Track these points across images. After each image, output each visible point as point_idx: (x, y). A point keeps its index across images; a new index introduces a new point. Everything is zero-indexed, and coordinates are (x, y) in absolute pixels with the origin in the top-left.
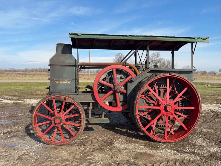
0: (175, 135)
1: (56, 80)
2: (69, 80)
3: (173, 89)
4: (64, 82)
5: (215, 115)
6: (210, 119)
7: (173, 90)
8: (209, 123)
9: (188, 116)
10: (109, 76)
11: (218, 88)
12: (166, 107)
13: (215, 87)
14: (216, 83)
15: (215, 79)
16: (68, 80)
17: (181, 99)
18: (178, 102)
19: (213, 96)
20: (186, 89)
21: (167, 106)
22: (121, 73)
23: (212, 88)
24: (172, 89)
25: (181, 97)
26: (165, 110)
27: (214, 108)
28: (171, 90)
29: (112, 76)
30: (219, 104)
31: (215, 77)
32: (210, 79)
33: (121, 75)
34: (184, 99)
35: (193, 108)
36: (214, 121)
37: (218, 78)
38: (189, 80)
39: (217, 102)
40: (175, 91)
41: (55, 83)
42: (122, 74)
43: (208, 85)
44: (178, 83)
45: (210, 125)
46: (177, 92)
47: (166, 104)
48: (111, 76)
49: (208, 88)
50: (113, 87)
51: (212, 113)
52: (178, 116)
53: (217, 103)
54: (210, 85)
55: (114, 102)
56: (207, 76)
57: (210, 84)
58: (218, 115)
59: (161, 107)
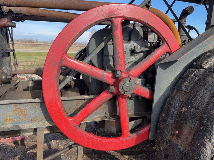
10: (97, 46)
29: (106, 46)
48: (103, 44)
50: (111, 81)
55: (112, 122)
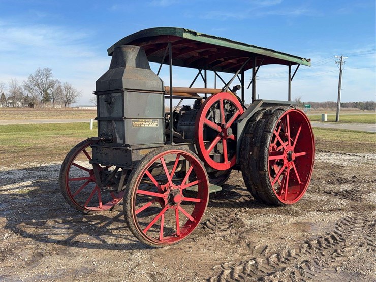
1: (134, 121)
2: (154, 119)
4: (146, 125)
12: (289, 156)
16: (153, 121)
26: (288, 160)
41: (133, 126)
47: (288, 151)
50: (220, 130)
59: (285, 156)
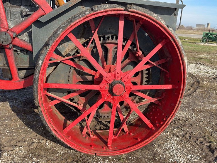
0: (129, 134)
3: (134, 45)
5: (195, 83)
6: (189, 90)
7: (134, 48)
8: (188, 98)
9: (157, 99)
11: (196, 43)
12: (111, 87)
13: (192, 42)
14: (193, 38)
15: (192, 34)
17: (148, 66)
18: (142, 71)
19: (191, 53)
20: (159, 47)
21: (115, 84)
22: (23, 2)
23: (190, 43)
24: (131, 45)
25: (147, 63)
26: (110, 93)
27: (193, 70)
28: (130, 47)
30: (198, 64)
31: (192, 32)
32: (186, 33)
33: (22, 7)
34: (154, 67)
35: (169, 87)
36: (194, 94)
37: (194, 32)
38: (168, 26)
39: (196, 61)
40: (137, 50)
42: (24, 6)
43: (185, 40)
44: (146, 34)
45: (190, 103)
46: (140, 53)
47: (112, 81)
49: (185, 43)
51: (192, 79)
52: (139, 98)
53: (197, 63)
54: (186, 40)
56: (184, 30)
57: (187, 38)
58: (199, 82)
59: (103, 87)
